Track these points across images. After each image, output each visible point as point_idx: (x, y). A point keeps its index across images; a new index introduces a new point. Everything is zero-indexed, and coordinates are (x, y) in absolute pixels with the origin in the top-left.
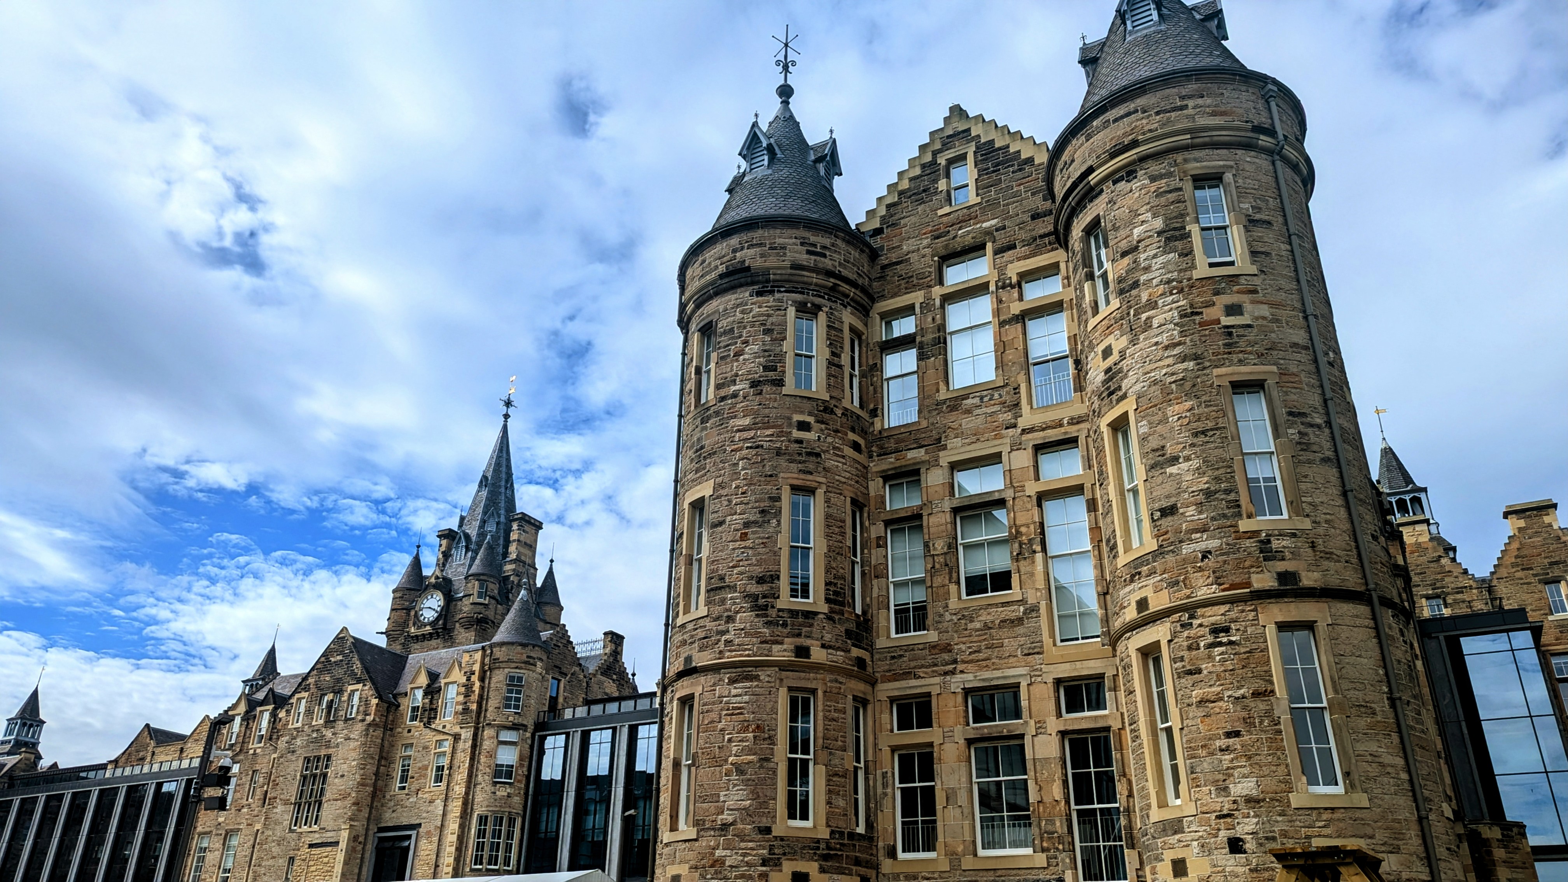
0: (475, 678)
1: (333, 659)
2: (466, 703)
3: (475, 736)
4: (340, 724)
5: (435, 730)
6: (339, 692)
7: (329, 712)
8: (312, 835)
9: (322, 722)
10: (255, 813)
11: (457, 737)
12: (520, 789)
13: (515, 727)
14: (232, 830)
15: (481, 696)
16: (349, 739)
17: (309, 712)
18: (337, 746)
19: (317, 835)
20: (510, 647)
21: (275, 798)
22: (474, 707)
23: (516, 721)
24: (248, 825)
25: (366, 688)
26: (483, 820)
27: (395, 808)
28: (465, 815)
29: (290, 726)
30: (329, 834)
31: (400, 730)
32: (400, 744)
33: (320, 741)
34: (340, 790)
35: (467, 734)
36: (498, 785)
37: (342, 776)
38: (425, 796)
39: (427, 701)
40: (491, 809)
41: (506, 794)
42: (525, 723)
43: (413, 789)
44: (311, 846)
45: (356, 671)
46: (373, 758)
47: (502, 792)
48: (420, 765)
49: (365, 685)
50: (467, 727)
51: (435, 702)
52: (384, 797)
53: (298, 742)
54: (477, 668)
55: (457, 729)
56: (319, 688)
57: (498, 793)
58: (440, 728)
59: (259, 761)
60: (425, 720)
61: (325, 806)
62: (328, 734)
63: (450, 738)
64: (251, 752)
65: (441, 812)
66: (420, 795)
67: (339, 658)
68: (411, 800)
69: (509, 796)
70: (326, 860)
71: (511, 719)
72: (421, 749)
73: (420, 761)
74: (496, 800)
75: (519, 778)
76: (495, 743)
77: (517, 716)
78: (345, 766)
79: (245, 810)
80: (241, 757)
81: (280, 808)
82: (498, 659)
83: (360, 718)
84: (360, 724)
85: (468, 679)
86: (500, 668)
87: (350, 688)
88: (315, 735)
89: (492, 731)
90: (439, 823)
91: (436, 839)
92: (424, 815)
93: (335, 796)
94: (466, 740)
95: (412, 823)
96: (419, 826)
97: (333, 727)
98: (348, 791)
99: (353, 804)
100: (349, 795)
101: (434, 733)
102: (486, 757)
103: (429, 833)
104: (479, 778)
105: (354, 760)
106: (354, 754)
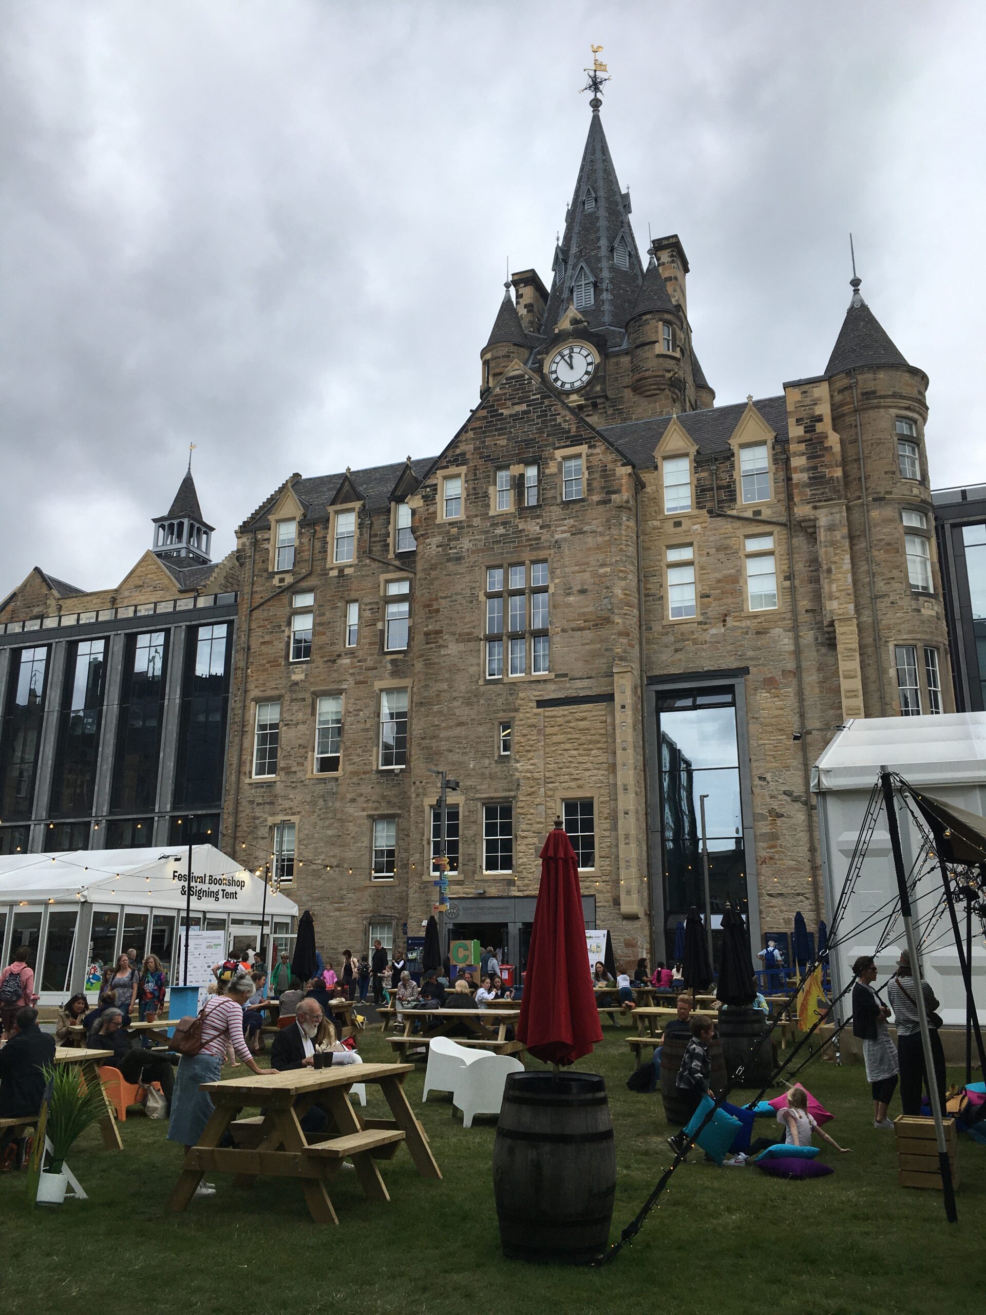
0: (824, 427)
1: (502, 412)
3: (851, 518)
4: (556, 512)
5: (737, 518)
6: (534, 461)
7: (522, 494)
8: (541, 686)
9: (511, 509)
10: (370, 663)
11: (796, 527)
13: (923, 506)
15: (844, 458)
16: (582, 532)
17: (477, 496)
18: (557, 544)
19: (551, 687)
20: (893, 373)
21: (440, 632)
23: (923, 497)
24: (358, 683)
25: (597, 450)
27: (678, 645)
30: (579, 684)
31: (657, 523)
32: (661, 544)
33: (514, 539)
34: (584, 614)
35: (831, 517)
36: (921, 599)
37: (583, 592)
38: (740, 625)
39: (705, 474)
41: (934, 613)
43: (711, 613)
44: (541, 704)
45: (565, 426)
47: (928, 609)
48: (719, 575)
49: (594, 447)
50: (830, 507)
51: (723, 475)
53: (466, 544)
54: (823, 410)
55: (801, 512)
56: (486, 459)
57: (923, 611)
58: (749, 515)
59: (358, 586)
60: (710, 505)
61: (555, 640)
62: (532, 527)
63: (779, 528)
64: (334, 573)
65: (792, 648)
66: (730, 622)
67: (524, 407)
68: (714, 631)
70: (582, 724)
71: (915, 491)
72: (713, 551)
73: (715, 570)
74: (921, 622)
76: (901, 529)
77: (922, 488)
78: (587, 576)
79: (346, 661)
80: (312, 582)
81: (453, 648)
82: (874, 392)
83: (595, 498)
84: (601, 508)
85: (809, 430)
86: (878, 407)
87: (559, 454)
88: (500, 530)
89: (889, 512)
90: (791, 665)
91: (791, 691)
92: (750, 653)
93: (574, 624)
94: (831, 528)
95: (724, 667)
96: (745, 671)
97: (538, 517)
98: (605, 614)
99: (620, 634)
100: (607, 621)
101: (738, 524)
102: (887, 552)
103: (770, 683)
104: (881, 586)
105: (603, 565)
106: (601, 557)
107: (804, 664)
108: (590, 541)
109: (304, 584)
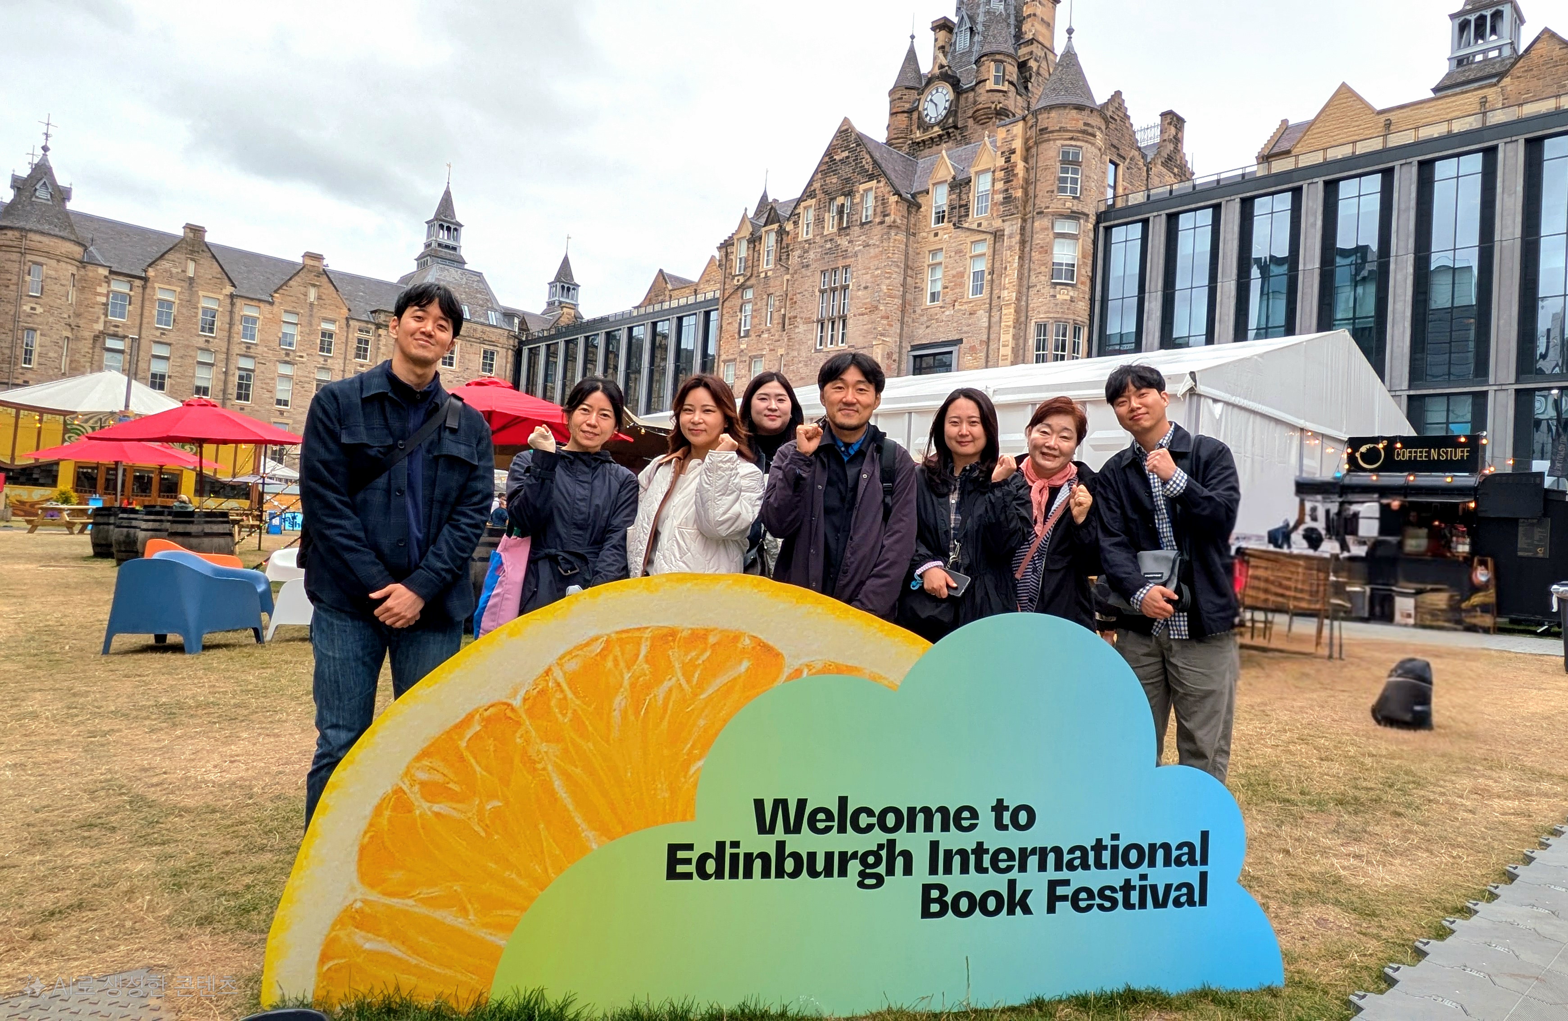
0: (1017, 158)
1: (837, 158)
2: (1007, 190)
3: (1023, 229)
4: (856, 230)
5: (968, 229)
6: (849, 194)
7: (841, 219)
9: (835, 230)
10: (777, 337)
11: (997, 235)
12: (1084, 292)
13: (1074, 216)
14: (755, 357)
15: (1027, 181)
16: (868, 245)
17: (819, 221)
18: (856, 255)
20: (1061, 111)
21: (795, 317)
22: (1019, 193)
23: (1075, 208)
24: (771, 350)
25: (882, 184)
26: (1042, 328)
27: (928, 324)
28: (1020, 324)
29: (800, 239)
31: (925, 234)
32: (926, 250)
33: (835, 251)
34: (865, 304)
35: (1011, 228)
36: (1058, 287)
37: (866, 288)
38: (963, 308)
39: (954, 196)
40: (1052, 315)
41: (1068, 298)
42: (1086, 211)
43: (948, 300)
45: (866, 167)
46: (898, 266)
47: (1063, 295)
48: (954, 272)
49: (879, 182)
50: (1012, 220)
51: (964, 196)
52: (914, 312)
53: (812, 255)
54: (1018, 144)
55: (997, 223)
56: (826, 193)
57: (1058, 296)
58: (975, 226)
59: (772, 284)
60: (955, 219)
61: (850, 322)
62: (843, 242)
63: (988, 237)
64: (763, 275)
65: (986, 324)
66: (957, 306)
67: (846, 154)
68: (947, 313)
69: (1072, 300)
71: (1068, 204)
72: (953, 254)
73: (953, 268)
74: (1057, 305)
75: (1083, 279)
76: (1051, 236)
77: (1075, 202)
78: (868, 277)
79: (765, 336)
80: (752, 281)
81: (802, 328)
82: (1046, 128)
83: (878, 220)
84: (879, 227)
85: (1008, 160)
86: (1049, 140)
87: (862, 187)
88: (828, 245)
89: (1045, 222)
90: (985, 337)
91: (983, 354)
92: (965, 329)
93: (860, 311)
94: (1010, 237)
95: (950, 338)
96: (960, 341)
97: (848, 235)
98: (875, 303)
99: (882, 318)
100: (877, 308)
101: (968, 233)
102: (1040, 253)
103: (973, 349)
104: (1033, 279)
105: (877, 269)
106: (876, 263)
107: (992, 337)
108: (873, 251)
109: (749, 283)
